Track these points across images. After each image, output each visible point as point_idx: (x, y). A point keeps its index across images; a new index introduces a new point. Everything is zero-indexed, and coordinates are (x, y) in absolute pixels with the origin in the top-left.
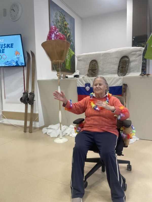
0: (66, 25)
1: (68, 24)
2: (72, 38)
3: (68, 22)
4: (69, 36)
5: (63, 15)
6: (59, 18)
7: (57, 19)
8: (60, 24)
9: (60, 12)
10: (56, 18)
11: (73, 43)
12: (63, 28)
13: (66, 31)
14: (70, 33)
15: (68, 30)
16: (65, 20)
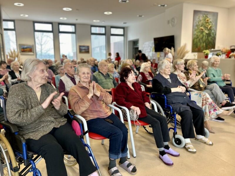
0: (208, 20)
1: (210, 19)
2: (213, 28)
3: (209, 18)
4: (211, 27)
5: (205, 15)
6: (201, 18)
7: (200, 20)
8: (202, 22)
9: (203, 14)
10: (198, 20)
11: (214, 30)
12: (205, 24)
13: (207, 25)
14: (212, 24)
15: (209, 23)
16: (207, 17)
